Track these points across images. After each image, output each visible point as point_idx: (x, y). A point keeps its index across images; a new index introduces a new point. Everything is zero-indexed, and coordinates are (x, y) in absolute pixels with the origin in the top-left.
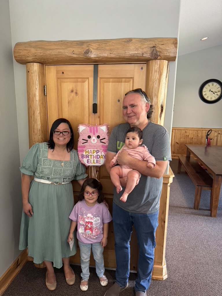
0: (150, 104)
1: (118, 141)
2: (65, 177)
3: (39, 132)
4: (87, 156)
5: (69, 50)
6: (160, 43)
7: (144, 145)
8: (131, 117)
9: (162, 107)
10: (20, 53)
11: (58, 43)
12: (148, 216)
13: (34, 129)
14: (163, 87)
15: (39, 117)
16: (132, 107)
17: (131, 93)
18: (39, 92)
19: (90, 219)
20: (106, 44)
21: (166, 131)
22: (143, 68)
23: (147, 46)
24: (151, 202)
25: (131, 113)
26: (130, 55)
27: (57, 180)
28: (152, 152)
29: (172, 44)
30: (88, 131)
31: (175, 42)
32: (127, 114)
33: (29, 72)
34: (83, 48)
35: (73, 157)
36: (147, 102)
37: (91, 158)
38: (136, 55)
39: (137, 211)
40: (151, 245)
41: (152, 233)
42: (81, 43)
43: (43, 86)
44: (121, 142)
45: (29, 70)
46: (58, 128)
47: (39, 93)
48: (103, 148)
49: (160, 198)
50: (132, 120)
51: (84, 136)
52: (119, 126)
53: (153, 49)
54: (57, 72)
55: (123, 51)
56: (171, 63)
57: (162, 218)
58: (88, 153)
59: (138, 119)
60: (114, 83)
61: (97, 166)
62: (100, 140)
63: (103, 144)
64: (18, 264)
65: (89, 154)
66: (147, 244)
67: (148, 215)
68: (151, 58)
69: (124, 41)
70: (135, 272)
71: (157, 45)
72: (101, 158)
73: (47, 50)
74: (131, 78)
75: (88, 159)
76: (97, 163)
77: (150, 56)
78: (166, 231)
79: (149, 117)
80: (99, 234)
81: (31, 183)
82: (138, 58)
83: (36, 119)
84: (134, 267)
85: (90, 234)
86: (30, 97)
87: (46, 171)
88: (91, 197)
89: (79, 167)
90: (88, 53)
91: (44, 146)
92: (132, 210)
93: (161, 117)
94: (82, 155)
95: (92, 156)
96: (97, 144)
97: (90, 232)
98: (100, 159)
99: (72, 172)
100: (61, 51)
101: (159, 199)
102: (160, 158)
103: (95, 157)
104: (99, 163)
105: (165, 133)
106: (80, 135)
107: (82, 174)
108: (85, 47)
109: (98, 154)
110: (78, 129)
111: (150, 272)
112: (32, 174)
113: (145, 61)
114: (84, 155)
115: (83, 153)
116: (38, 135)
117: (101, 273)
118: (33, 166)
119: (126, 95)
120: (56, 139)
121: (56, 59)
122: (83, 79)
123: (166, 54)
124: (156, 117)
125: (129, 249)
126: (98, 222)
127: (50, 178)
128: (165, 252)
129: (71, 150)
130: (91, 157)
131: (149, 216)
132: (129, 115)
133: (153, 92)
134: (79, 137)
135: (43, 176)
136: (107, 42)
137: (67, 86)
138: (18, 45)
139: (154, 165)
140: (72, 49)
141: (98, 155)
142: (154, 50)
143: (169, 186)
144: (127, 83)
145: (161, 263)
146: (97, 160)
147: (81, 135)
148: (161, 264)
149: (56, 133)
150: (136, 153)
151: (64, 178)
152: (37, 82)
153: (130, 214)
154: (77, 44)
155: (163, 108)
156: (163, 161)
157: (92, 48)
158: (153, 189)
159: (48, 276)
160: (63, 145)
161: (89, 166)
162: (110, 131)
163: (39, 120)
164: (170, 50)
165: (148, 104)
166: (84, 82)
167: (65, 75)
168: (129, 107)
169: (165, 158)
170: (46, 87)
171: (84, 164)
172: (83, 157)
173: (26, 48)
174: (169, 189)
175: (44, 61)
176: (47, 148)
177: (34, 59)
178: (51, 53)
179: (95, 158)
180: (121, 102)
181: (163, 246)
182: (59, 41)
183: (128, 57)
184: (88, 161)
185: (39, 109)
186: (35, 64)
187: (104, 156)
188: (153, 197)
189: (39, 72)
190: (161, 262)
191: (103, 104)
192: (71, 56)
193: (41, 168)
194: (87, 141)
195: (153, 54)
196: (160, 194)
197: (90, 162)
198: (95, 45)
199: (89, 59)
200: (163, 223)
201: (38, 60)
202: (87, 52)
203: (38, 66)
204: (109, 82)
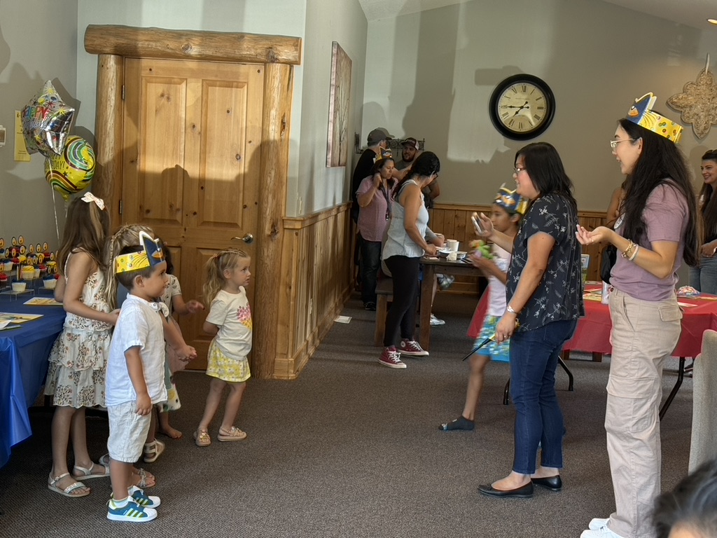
5: (162, 43)
6: (277, 44)
9: (284, 123)
10: (94, 41)
11: (147, 33)
15: (113, 130)
18: (114, 94)
20: (212, 40)
22: (261, 71)
23: (261, 46)
26: (241, 56)
29: (291, 46)
31: (296, 44)
33: (104, 67)
34: (180, 42)
38: (247, 56)
42: (179, 35)
43: (121, 86)
45: (103, 64)
47: (116, 96)
55: (232, 50)
57: (286, 282)
68: (268, 60)
69: (234, 38)
71: (274, 46)
73: (132, 40)
74: (245, 83)
77: (265, 59)
83: (108, 132)
90: (187, 49)
93: (282, 135)
100: (151, 43)
108: (183, 41)
113: (260, 63)
121: (143, 52)
137: (156, 88)
138: (90, 28)
140: (166, 42)
142: (269, 52)
144: (239, 89)
145: (286, 355)
154: (173, 36)
157: (192, 43)
164: (289, 53)
167: (153, 73)
170: (124, 88)
173: (103, 36)
177: (112, 49)
180: (231, 113)
186: (112, 56)
192: (165, 50)
195: (269, 57)
198: (196, 39)
199: (189, 55)
201: (118, 51)
202: (186, 47)
203: (117, 59)
204: (215, 86)
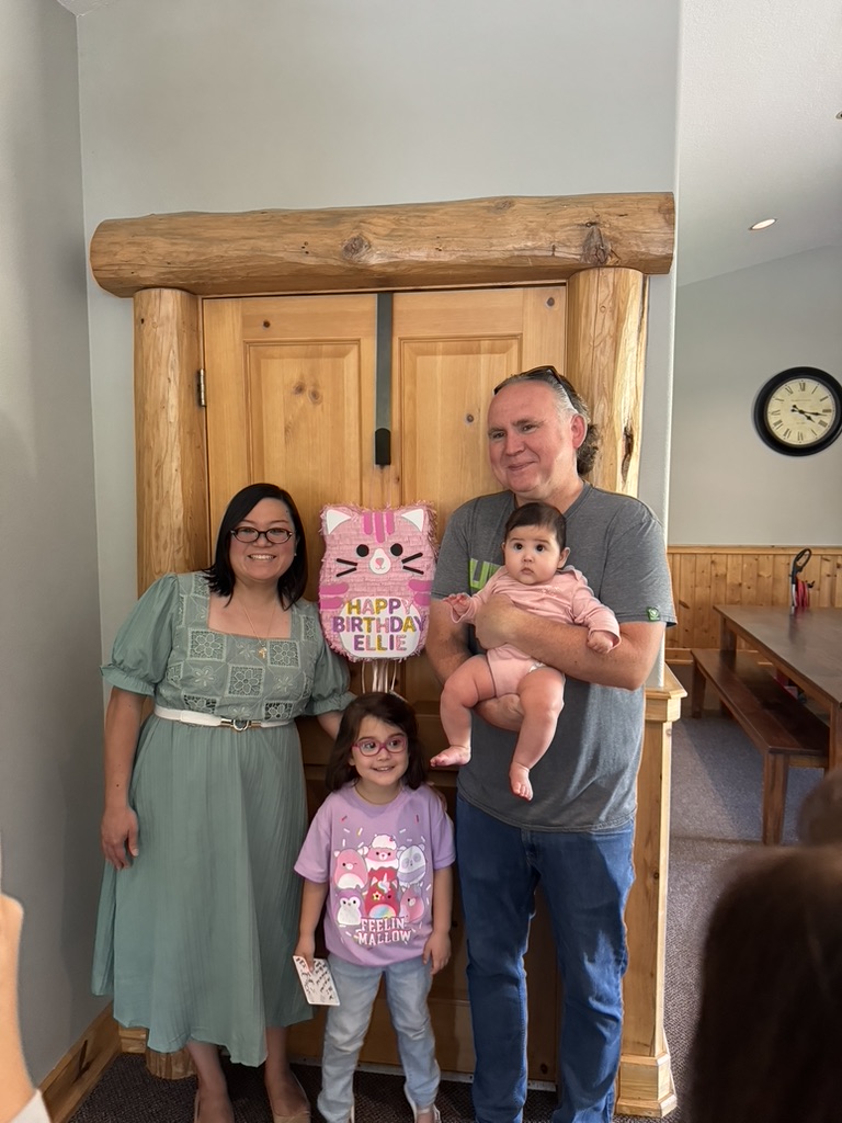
0: (587, 421)
1: (472, 560)
2: (273, 702)
3: (175, 539)
4: (355, 624)
5: (288, 241)
6: (612, 210)
7: (571, 567)
8: (521, 466)
9: (629, 437)
10: (115, 255)
11: (249, 219)
12: (595, 842)
13: (157, 527)
14: (629, 364)
15: (178, 484)
16: (523, 430)
17: (519, 381)
18: (179, 391)
20: (424, 217)
21: (651, 514)
22: (557, 301)
23: (567, 221)
24: (603, 785)
25: (520, 452)
26: (507, 255)
27: (245, 713)
28: (603, 593)
29: (655, 213)
30: (358, 530)
31: (666, 206)
32: (506, 455)
33: (145, 322)
34: (339, 234)
35: (300, 626)
36: (576, 411)
37: (369, 630)
38: (528, 253)
39: (554, 822)
40: (608, 961)
42: (333, 217)
43: (195, 372)
44: (485, 562)
45: (143, 316)
46: (250, 517)
47: (179, 397)
48: (414, 590)
49: (637, 773)
50: (525, 476)
51: (345, 547)
52: (476, 504)
53: (588, 230)
54: (246, 322)
55: (480, 240)
56: (654, 279)
57: (645, 860)
58: (359, 613)
59: (547, 472)
60: (450, 357)
61: (391, 663)
62: (404, 561)
63: (416, 574)
64: (84, 1063)
65: (362, 616)
66: (597, 957)
67: (597, 839)
68: (582, 264)
69: (484, 208)
70: (549, 1089)
71: (604, 218)
72: (405, 631)
73: (211, 241)
74: (513, 336)
75: (357, 632)
76: (392, 648)
77: (578, 257)
78: (662, 913)
79: (583, 468)
81: (142, 729)
82: (538, 263)
83: (165, 491)
84: (544, 1069)
86: (144, 412)
87: (204, 677)
89: (323, 666)
90: (357, 251)
91: (194, 585)
92: (534, 823)
93: (625, 471)
94: (336, 618)
95: (374, 623)
96: (392, 575)
98: (401, 633)
99: (299, 682)
100: (260, 243)
101: (633, 776)
102: (632, 610)
103: (384, 626)
104: (402, 649)
105: (650, 521)
106: (328, 541)
107: (334, 691)
108: (348, 232)
109: (396, 613)
110: (321, 520)
111: (610, 1078)
112: (150, 691)
113: (559, 276)
114: (342, 620)
115: (338, 610)
116: (170, 551)
118: (155, 658)
119: (496, 391)
120: (242, 558)
121: (243, 274)
122: (340, 347)
123: (635, 249)
124: (607, 471)
125: (524, 985)
127: (217, 705)
128: (663, 991)
129: (293, 601)
130: (369, 624)
131: (599, 842)
132: (514, 461)
133: (593, 383)
134: (324, 551)
135: (189, 698)
136: (427, 211)
137: (282, 372)
138: (106, 227)
139: (615, 639)
140: (301, 238)
141: (395, 618)
142: (591, 234)
143: (668, 735)
144: (497, 356)
145: (649, 1047)
146: (392, 637)
147: (333, 543)
148: (652, 1053)
149: (242, 535)
150: (543, 599)
151: (271, 705)
152: (173, 357)
153: (526, 837)
154: (318, 219)
155: (632, 439)
156: (647, 623)
157: (370, 231)
158: (611, 737)
159: (203, 1107)
160: (266, 583)
161: (360, 662)
162: (439, 528)
163: (179, 494)
164: (647, 236)
165: (579, 420)
166: (343, 355)
167: (275, 333)
168: (512, 432)
169: (654, 612)
170: (204, 377)
171: (342, 652)
172: (340, 627)
173: (137, 239)
174: (667, 743)
175: (201, 281)
176: (208, 590)
177: (164, 273)
178: (226, 252)
179: (383, 629)
180: (479, 423)
181: (653, 975)
182: (254, 212)
183: (501, 262)
184: (357, 643)
185: (177, 453)
186: (167, 293)
187: (418, 622)
188: (613, 770)
189: (181, 321)
190: (649, 1043)
191: (414, 433)
192: (296, 259)
193: (185, 665)
194: (352, 567)
195: (589, 249)
196: (637, 758)
197: (363, 646)
198: (380, 221)
199: (361, 270)
200: (650, 880)
201: (178, 278)
202: (355, 246)
203: (179, 299)
204: (434, 354)
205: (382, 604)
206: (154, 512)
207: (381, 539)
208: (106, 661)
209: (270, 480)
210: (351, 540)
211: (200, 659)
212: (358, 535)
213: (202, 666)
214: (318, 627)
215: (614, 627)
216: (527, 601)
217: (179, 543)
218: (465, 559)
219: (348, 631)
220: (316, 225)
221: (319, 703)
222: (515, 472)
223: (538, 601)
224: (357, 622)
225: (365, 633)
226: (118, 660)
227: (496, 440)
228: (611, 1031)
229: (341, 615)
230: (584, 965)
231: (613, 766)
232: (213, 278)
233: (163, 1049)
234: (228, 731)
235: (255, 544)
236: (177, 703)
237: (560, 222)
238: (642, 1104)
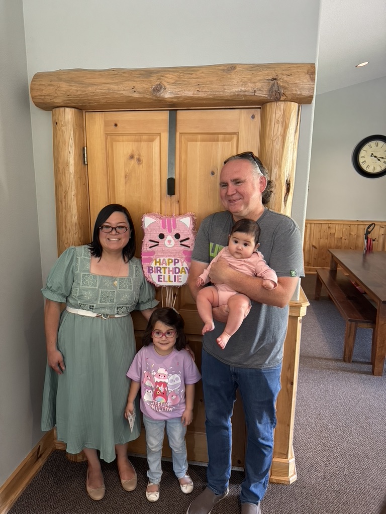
0: (268, 179)
1: (211, 243)
2: (120, 306)
3: (74, 228)
4: (158, 270)
5: (126, 85)
6: (284, 72)
8: (234, 201)
9: (288, 185)
10: (42, 91)
11: (107, 74)
13: (65, 223)
14: (290, 149)
15: (75, 202)
16: (236, 183)
17: (235, 159)
18: (75, 158)
19: (163, 377)
20: (191, 74)
21: (295, 225)
22: (256, 116)
23: (261, 77)
24: (268, 348)
25: (234, 194)
26: (232, 94)
27: (107, 311)
28: (271, 262)
29: (305, 74)
30: (159, 227)
31: (311, 71)
32: (227, 195)
33: (58, 124)
34: (150, 82)
35: (133, 270)
36: (262, 175)
37: (165, 273)
38: (242, 94)
39: (245, 363)
40: (268, 423)
41: (271, 402)
42: (147, 73)
43: (82, 148)
44: (217, 244)
45: (57, 121)
46: (108, 220)
47: (75, 161)
48: (185, 255)
49: (284, 342)
50: (236, 206)
51: (153, 235)
52: (214, 216)
53: (272, 82)
54: (106, 124)
55: (220, 87)
56: (304, 107)
57: (287, 377)
59: (247, 204)
60: (203, 143)
61: (175, 287)
62: (181, 241)
63: (186, 247)
64: (39, 455)
65: (161, 266)
66: (262, 421)
67: (264, 372)
68: (269, 100)
69: (222, 70)
70: (241, 470)
71: (280, 76)
72: (181, 273)
73: (88, 85)
74: (235, 133)
75: (159, 274)
76: (175, 281)
77: (267, 96)
78: (294, 399)
79: (265, 201)
80: (180, 403)
81: (61, 315)
82: (247, 99)
83: (69, 205)
84: (239, 462)
85: (164, 403)
86: (58, 168)
87: (88, 295)
88: (165, 340)
89: (143, 288)
90: (159, 91)
91: (83, 252)
92: (236, 363)
93: (285, 201)
94: (149, 267)
95: (167, 270)
96: (175, 248)
97: (163, 400)
98: (179, 274)
99: (132, 297)
100: (112, 86)
101: (282, 343)
102: (284, 271)
104: (179, 282)
105: (294, 229)
106: (145, 232)
107: (149, 300)
108: (154, 81)
109: (177, 265)
110: (142, 222)
111: (267, 470)
112: (64, 301)
113: (257, 104)
114: (152, 268)
115: (150, 263)
116: (73, 233)
117: (181, 471)
118: (65, 286)
119: (225, 163)
120: (105, 240)
121: (104, 101)
122: (151, 136)
123: (295, 92)
124: (277, 201)
125: (231, 430)
126: (176, 382)
127: (94, 308)
128: (293, 436)
129: (130, 259)
130: (165, 270)
131: (265, 373)
132: (231, 198)
133: (272, 158)
134: (144, 236)
135: (82, 304)
136: (193, 71)
137: (123, 149)
138: (37, 76)
139: (275, 285)
140: (131, 84)
141: (177, 267)
142: (274, 85)
143: (300, 322)
144: (226, 143)
145: (286, 455)
146: (175, 276)
147: (148, 232)
148: (287, 457)
149: (105, 229)
150: (242, 265)
151: (119, 308)
152: (71, 141)
153: (232, 369)
154: (140, 74)
155: (290, 185)
156: (290, 277)
157: (166, 81)
158: (272, 326)
159: (91, 475)
160: (117, 251)
161: (161, 287)
162: (197, 225)
163: (75, 206)
164: (302, 85)
165: (263, 178)
166: (152, 140)
167: (120, 129)
168: (231, 184)
169: (293, 273)
170: (86, 150)
172: (151, 271)
173: (53, 83)
174: (299, 326)
175: (84, 104)
176: (90, 254)
177: (65, 100)
178: (95, 90)
179: (171, 272)
180: (217, 175)
181: (289, 425)
182: (109, 70)
183: (229, 97)
184: (159, 278)
185: (74, 188)
186: (67, 109)
187: (187, 269)
188: (272, 341)
189: (74, 124)
190: (286, 453)
191: (186, 179)
192: (131, 95)
193: (80, 289)
194: (157, 244)
195: (272, 92)
197: (162, 280)
198: (171, 76)
199: (161, 100)
200: (289, 385)
201: (73, 102)
202: (158, 88)
203: (74, 113)
204: (196, 141)
205: (170, 261)
206: (64, 215)
207: (170, 231)
208: (44, 286)
209: (118, 202)
210: (156, 231)
211: (86, 287)
212: (159, 229)
213: (86, 290)
214: (141, 271)
215: (276, 279)
216: (235, 265)
217: (76, 230)
218: (207, 243)
219: (155, 273)
220: (139, 77)
221: (142, 305)
222: (232, 204)
223: (240, 265)
224: (159, 269)
225: (163, 274)
226: (49, 286)
227: (224, 187)
228: (268, 452)
229: (152, 266)
230: (256, 425)
231: (272, 339)
232: (90, 103)
233: (73, 453)
234: (100, 319)
235: (110, 233)
236: (77, 306)
237: (258, 78)
238: (281, 478)
